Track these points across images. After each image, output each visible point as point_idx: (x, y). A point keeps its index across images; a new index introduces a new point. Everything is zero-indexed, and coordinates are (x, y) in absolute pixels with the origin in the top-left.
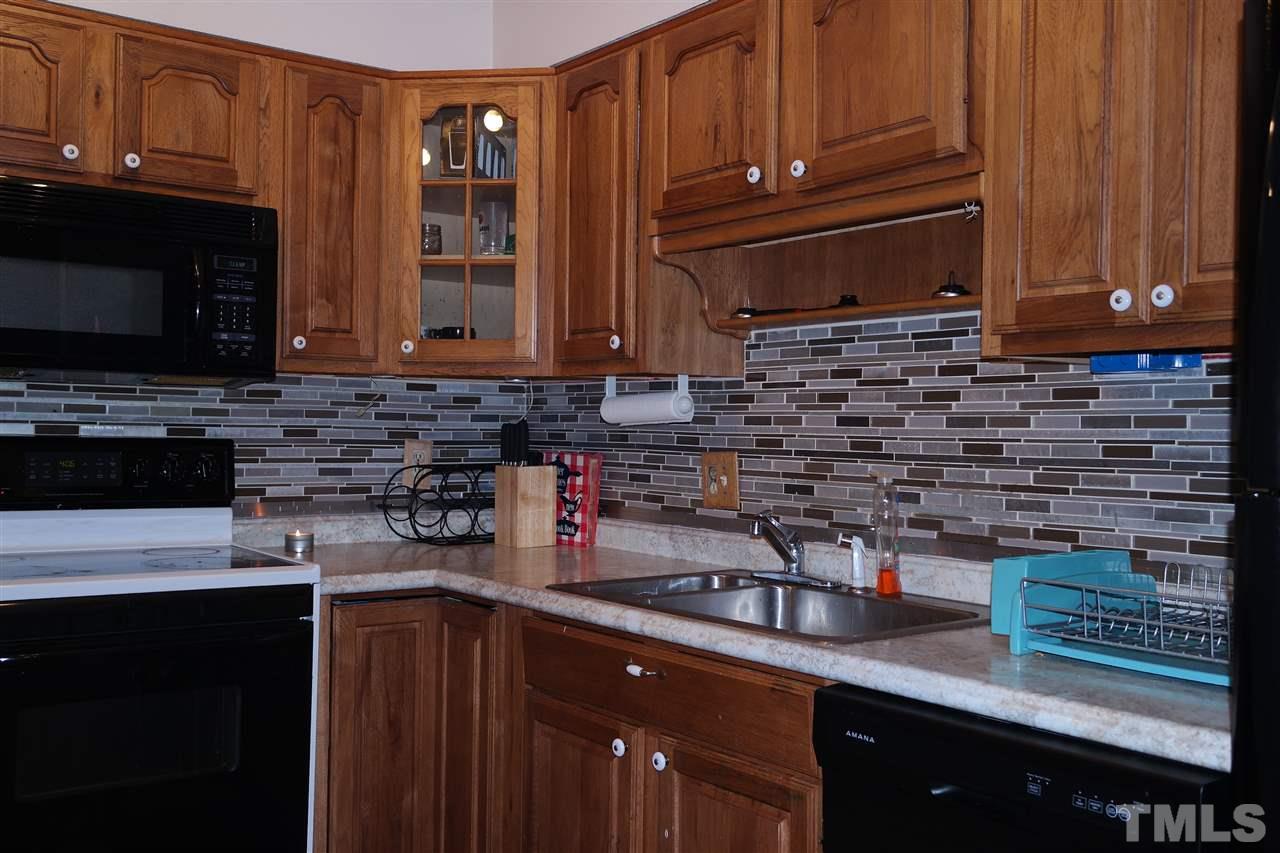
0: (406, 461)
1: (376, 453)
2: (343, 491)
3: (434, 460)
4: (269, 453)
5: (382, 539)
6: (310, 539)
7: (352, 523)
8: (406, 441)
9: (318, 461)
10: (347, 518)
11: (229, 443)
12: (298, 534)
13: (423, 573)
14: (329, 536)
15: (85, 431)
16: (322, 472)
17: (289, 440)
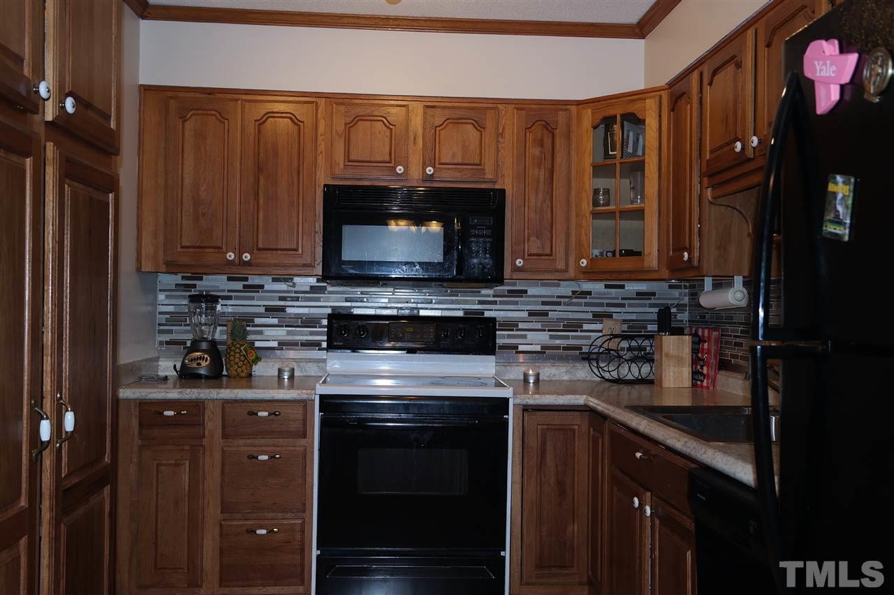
0: (604, 332)
1: (586, 327)
2: (565, 348)
3: (623, 332)
4: (521, 326)
5: (588, 379)
6: (537, 376)
7: (569, 368)
8: (604, 319)
9: (549, 331)
10: (566, 365)
11: (493, 320)
12: (531, 372)
13: (578, 396)
14: (554, 375)
15: (422, 313)
16: (552, 337)
17: (531, 318)
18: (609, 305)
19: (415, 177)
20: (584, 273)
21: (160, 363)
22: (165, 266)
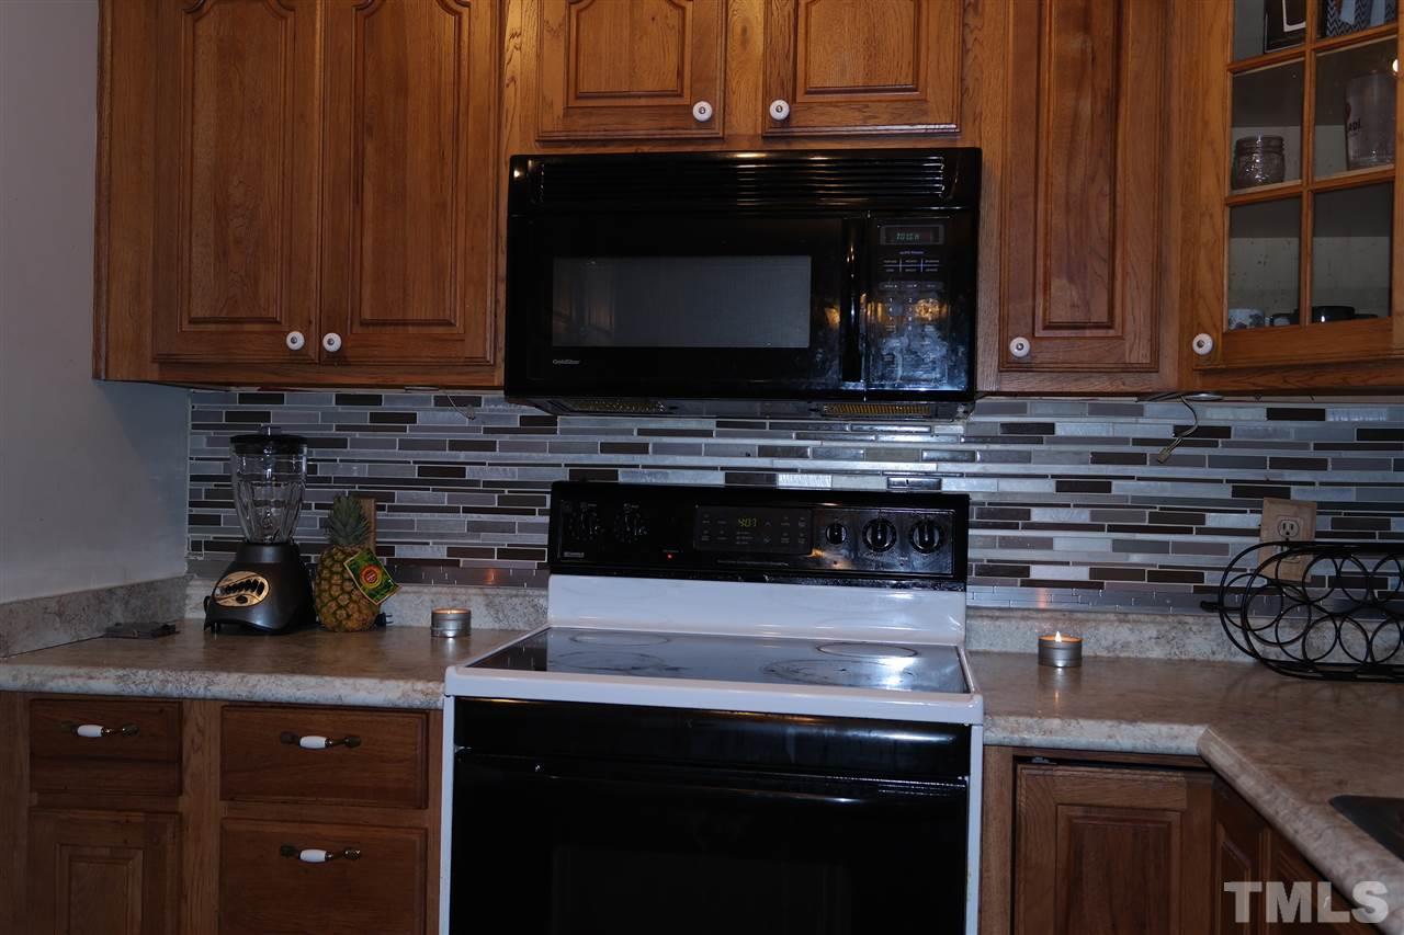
0: (1264, 534)
1: (1212, 520)
2: (1155, 576)
3: (1319, 534)
4: (1037, 515)
5: (1219, 657)
6: (1076, 650)
7: (1166, 627)
8: (1266, 500)
9: (1112, 529)
10: (1159, 618)
12: (1058, 638)
13: (1178, 729)
14: (1125, 645)
15: (785, 481)
16: (1118, 546)
17: (1065, 497)
18: (1278, 463)
19: (743, 131)
20: (1205, 373)
21: (189, 591)
22: (156, 366)
